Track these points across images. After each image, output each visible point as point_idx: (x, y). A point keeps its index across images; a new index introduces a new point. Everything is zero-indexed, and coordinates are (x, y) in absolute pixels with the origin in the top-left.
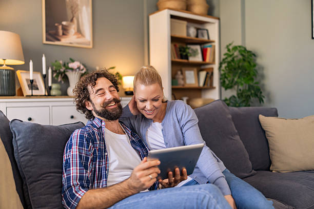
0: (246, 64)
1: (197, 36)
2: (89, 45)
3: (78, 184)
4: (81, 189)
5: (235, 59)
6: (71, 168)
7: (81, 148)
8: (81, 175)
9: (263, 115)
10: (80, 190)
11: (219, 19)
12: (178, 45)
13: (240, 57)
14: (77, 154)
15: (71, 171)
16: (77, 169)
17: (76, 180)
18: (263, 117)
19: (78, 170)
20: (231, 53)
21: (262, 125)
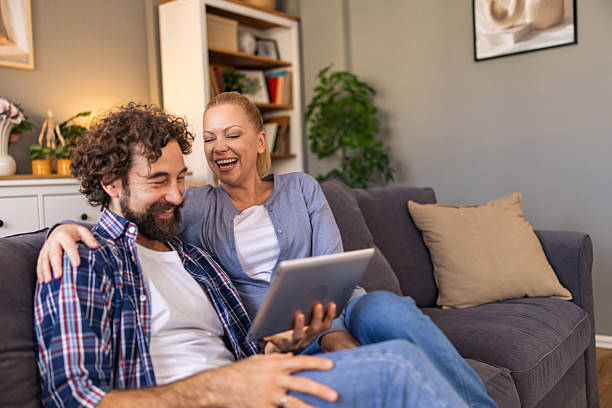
0: (358, 108)
1: (256, 53)
2: (27, 62)
3: (83, 374)
4: (94, 388)
5: (336, 99)
6: (63, 336)
7: (83, 288)
8: (90, 350)
9: (416, 201)
10: (91, 390)
11: (298, 20)
12: (222, 69)
13: (346, 94)
14: (74, 303)
15: (64, 343)
16: (78, 338)
17: (79, 364)
18: (417, 205)
19: (81, 341)
20: (327, 87)
21: (416, 221)
